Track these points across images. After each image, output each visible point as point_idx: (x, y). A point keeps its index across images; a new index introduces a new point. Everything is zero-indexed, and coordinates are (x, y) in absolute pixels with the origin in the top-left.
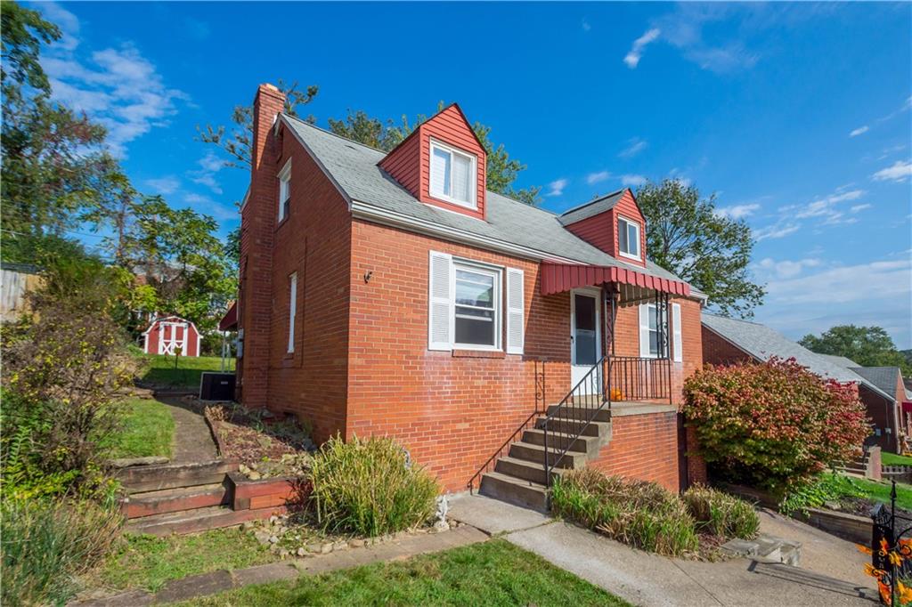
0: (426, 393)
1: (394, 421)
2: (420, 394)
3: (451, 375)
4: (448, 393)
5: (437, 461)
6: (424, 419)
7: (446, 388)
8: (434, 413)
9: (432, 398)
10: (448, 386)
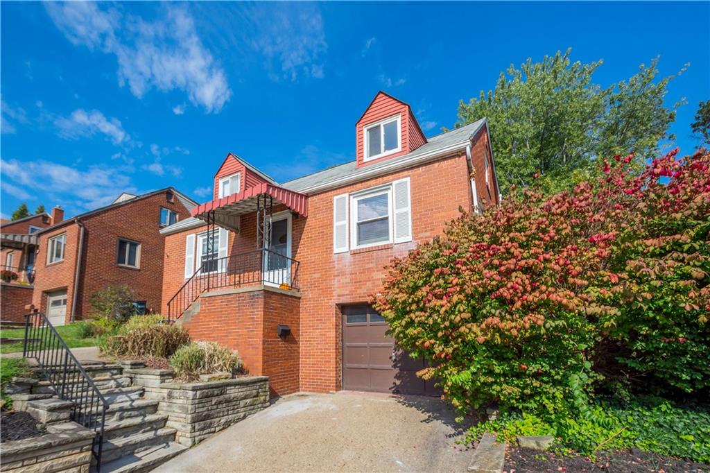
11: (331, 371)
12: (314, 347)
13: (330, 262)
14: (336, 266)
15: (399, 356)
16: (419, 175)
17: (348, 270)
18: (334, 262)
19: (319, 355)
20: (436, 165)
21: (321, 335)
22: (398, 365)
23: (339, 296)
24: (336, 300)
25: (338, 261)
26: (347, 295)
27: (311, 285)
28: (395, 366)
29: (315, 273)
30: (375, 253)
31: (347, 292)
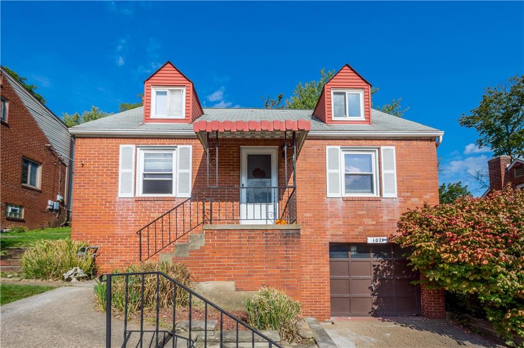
0: (117, 221)
1: (97, 234)
2: (114, 221)
3: (134, 211)
4: (132, 220)
5: (124, 257)
6: (116, 234)
7: (130, 218)
8: (123, 231)
9: (121, 223)
10: (132, 217)
11: (327, 302)
12: (308, 280)
13: (322, 205)
14: (329, 208)
15: (377, 286)
16: (402, 147)
17: (341, 215)
18: (327, 205)
19: (313, 288)
20: (415, 142)
21: (314, 269)
22: (376, 294)
23: (332, 235)
24: (329, 239)
25: (331, 204)
26: (340, 235)
27: (303, 223)
28: (373, 295)
29: (307, 212)
30: (365, 203)
31: (341, 233)
